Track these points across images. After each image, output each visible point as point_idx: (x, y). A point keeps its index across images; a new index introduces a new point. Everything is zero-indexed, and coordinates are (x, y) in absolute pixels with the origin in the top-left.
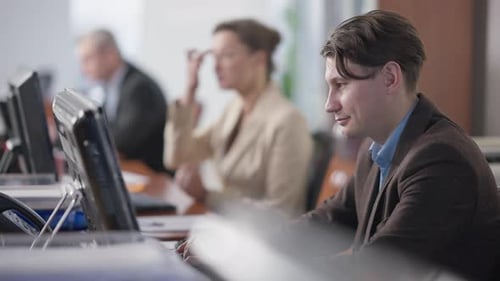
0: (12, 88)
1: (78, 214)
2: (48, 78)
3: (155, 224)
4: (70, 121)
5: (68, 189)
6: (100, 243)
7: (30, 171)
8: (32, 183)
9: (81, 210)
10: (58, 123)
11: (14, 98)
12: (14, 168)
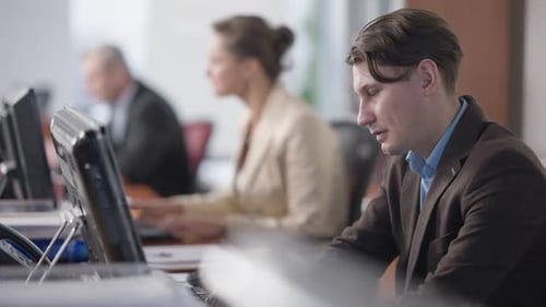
0: (6, 106)
1: (79, 243)
2: (46, 96)
3: (163, 255)
4: (70, 143)
5: (66, 216)
6: (103, 276)
7: (26, 197)
8: (28, 209)
9: (82, 239)
10: (56, 145)
11: (9, 118)
12: (8, 194)
